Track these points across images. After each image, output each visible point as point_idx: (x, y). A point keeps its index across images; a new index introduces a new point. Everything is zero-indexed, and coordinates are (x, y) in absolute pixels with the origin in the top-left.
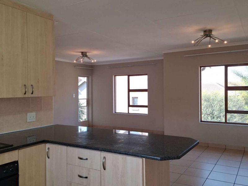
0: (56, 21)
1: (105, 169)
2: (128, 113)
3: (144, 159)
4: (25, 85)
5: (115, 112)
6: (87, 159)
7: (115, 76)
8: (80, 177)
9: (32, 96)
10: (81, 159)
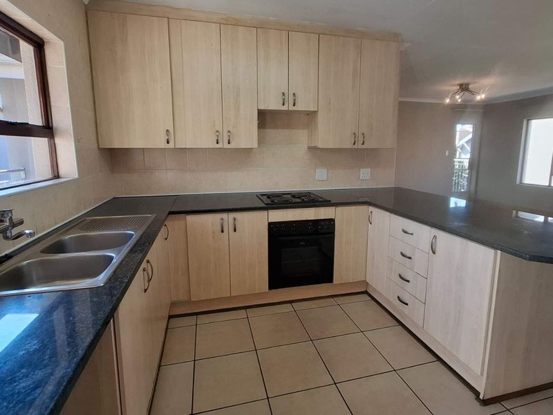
0: (408, 42)
1: (434, 253)
2: (550, 186)
3: (499, 252)
4: (354, 134)
5: (521, 183)
6: (412, 234)
7: (528, 120)
8: (403, 255)
9: (363, 147)
10: (405, 232)
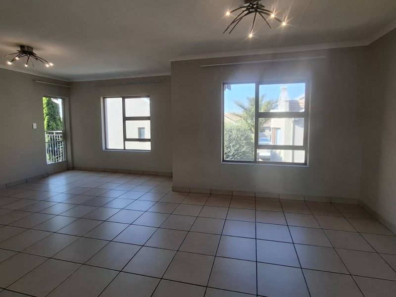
2: (124, 149)
5: (106, 149)
7: (104, 98)
